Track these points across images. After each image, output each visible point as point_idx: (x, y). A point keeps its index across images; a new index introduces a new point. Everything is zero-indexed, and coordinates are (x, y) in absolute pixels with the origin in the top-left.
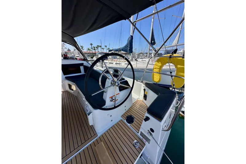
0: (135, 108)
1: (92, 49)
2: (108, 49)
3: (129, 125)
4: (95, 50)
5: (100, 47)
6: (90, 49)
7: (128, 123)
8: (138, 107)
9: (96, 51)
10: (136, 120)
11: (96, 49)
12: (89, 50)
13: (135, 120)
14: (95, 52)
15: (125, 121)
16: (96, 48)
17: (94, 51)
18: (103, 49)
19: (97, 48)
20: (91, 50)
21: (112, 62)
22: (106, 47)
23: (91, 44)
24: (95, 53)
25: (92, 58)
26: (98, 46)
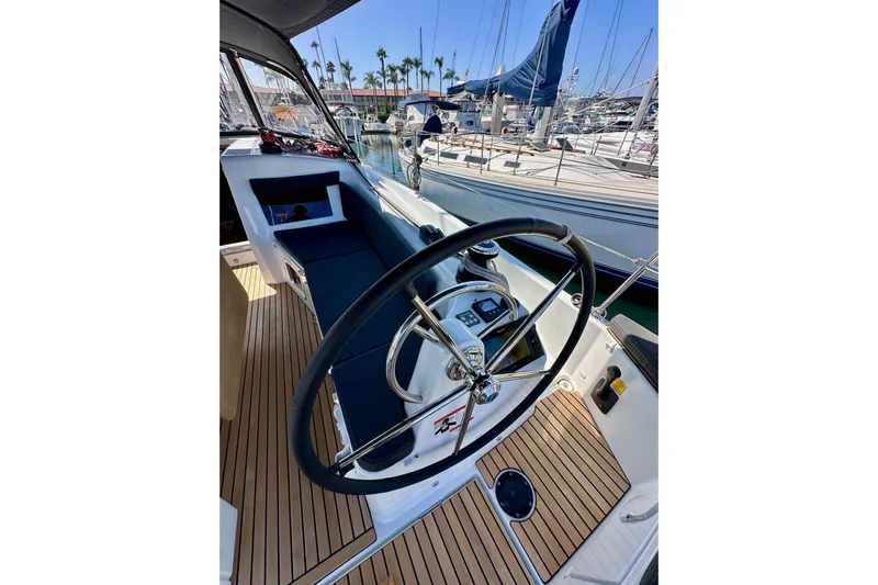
0: (545, 435)
1: (384, 75)
2: (446, 77)
3: (507, 518)
4: (394, 80)
5: (415, 68)
6: (375, 75)
7: (502, 507)
8: (557, 437)
9: (401, 86)
10: (540, 502)
11: (400, 76)
12: (372, 80)
13: (537, 503)
14: (396, 89)
15: (492, 493)
16: (398, 72)
17: (391, 86)
18: (426, 79)
19: (403, 72)
20: (381, 80)
21: (455, 150)
22: (441, 64)
23: (382, 54)
24: (396, 98)
25: (383, 119)
26: (408, 61)
